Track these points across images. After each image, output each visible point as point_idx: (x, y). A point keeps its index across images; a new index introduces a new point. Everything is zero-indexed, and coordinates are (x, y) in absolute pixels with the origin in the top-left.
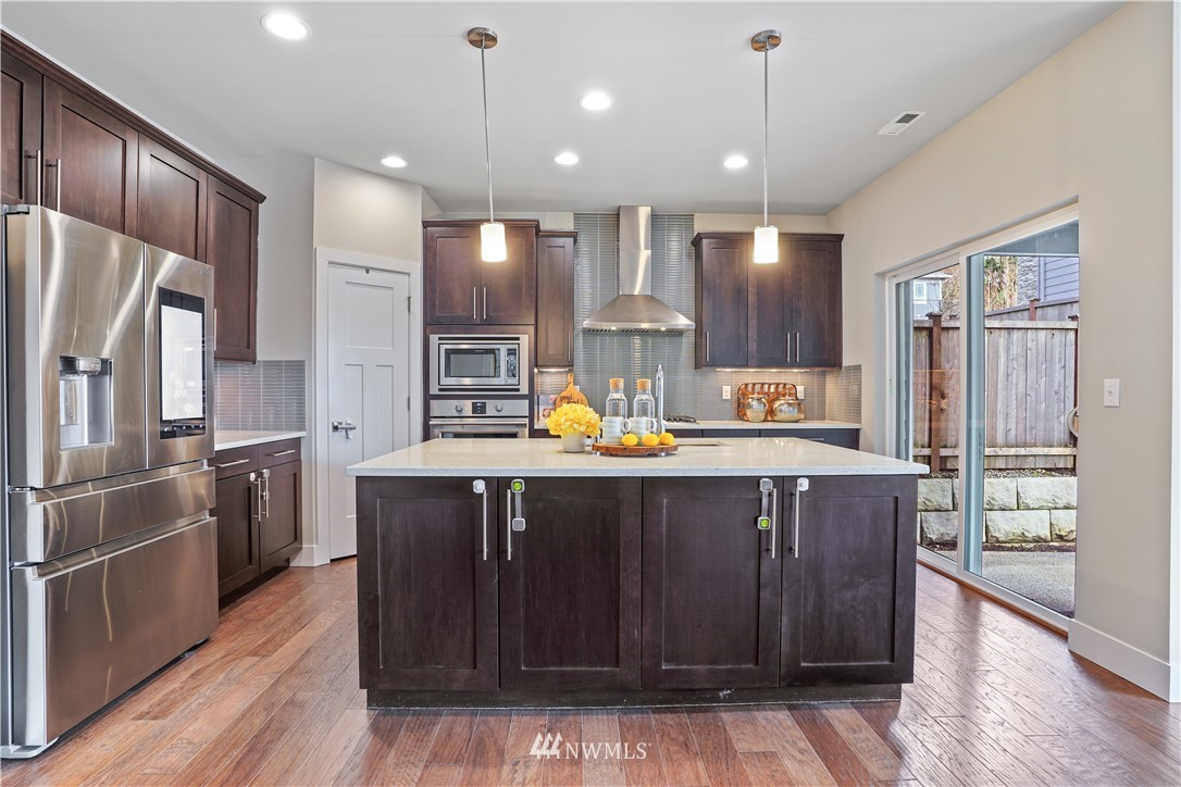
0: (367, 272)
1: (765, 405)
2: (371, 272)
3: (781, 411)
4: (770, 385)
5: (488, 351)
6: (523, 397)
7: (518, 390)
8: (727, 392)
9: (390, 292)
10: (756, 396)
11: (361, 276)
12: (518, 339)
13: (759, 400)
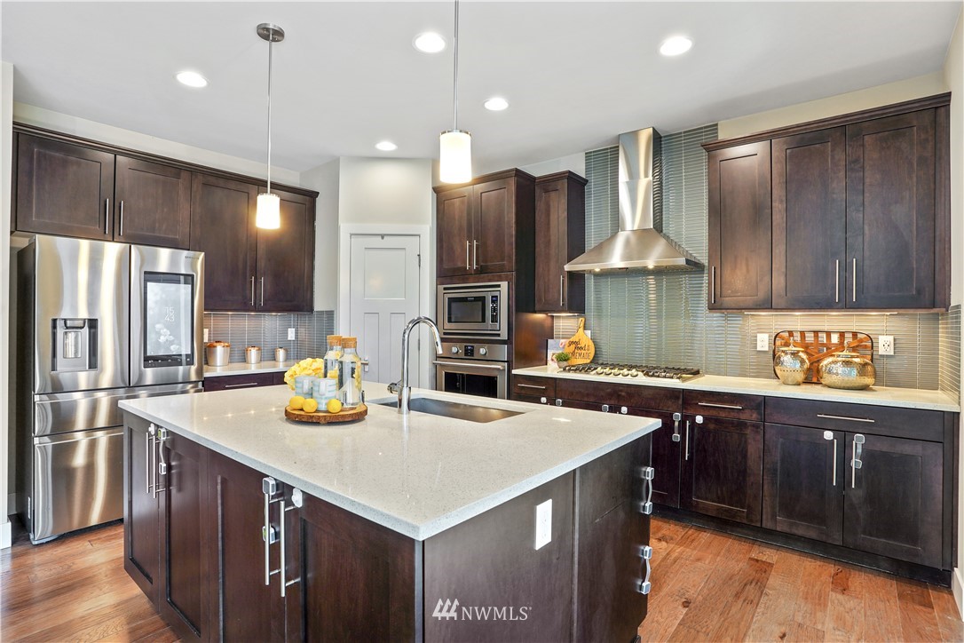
0: (383, 238)
1: (802, 362)
2: (385, 237)
3: (830, 372)
4: (829, 334)
5: (477, 299)
6: (503, 342)
7: (499, 335)
8: (763, 342)
9: (402, 252)
10: (792, 348)
11: (377, 242)
12: (499, 286)
13: (794, 354)
